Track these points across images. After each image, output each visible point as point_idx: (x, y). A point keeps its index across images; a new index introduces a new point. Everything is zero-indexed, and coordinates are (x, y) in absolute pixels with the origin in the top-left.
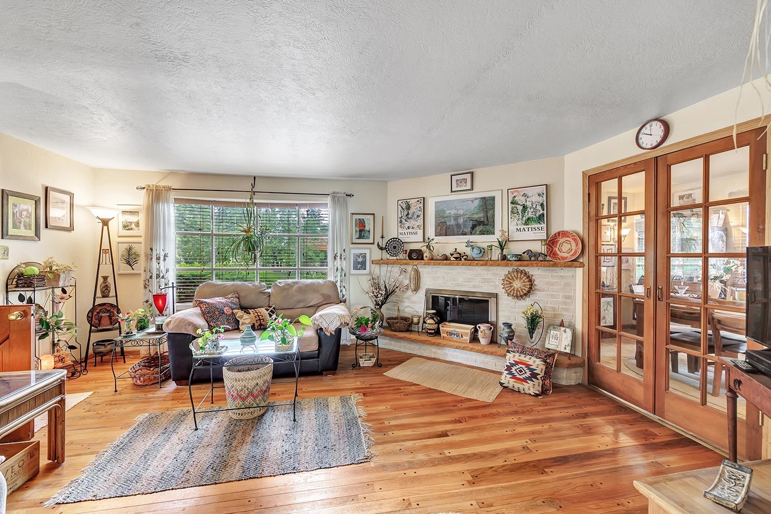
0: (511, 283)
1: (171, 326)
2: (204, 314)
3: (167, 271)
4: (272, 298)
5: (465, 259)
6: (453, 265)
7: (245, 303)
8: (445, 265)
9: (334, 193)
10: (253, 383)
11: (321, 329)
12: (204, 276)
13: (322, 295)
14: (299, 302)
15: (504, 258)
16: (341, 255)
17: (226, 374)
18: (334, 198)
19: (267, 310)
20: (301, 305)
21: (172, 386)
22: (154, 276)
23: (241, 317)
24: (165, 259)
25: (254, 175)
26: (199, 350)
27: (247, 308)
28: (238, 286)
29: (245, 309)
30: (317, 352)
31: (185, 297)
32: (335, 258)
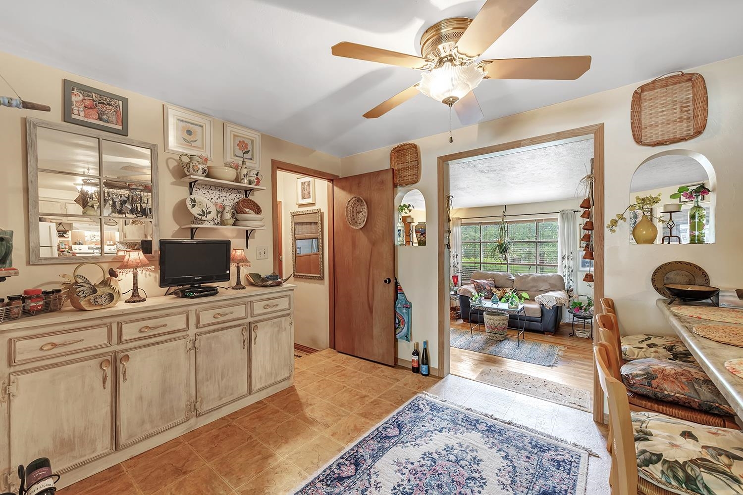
1: (461, 292)
2: (476, 288)
3: (458, 263)
4: (515, 283)
7: (498, 285)
9: (562, 211)
10: (498, 322)
11: (543, 304)
12: (476, 266)
13: (550, 284)
14: (532, 287)
16: (568, 257)
17: (486, 317)
18: (562, 215)
19: (511, 290)
20: (535, 289)
21: (461, 321)
22: (452, 266)
23: (495, 292)
24: (456, 257)
25: (505, 204)
26: (474, 303)
27: (499, 288)
28: (494, 274)
29: (497, 287)
30: (540, 319)
31: (465, 279)
32: (563, 258)
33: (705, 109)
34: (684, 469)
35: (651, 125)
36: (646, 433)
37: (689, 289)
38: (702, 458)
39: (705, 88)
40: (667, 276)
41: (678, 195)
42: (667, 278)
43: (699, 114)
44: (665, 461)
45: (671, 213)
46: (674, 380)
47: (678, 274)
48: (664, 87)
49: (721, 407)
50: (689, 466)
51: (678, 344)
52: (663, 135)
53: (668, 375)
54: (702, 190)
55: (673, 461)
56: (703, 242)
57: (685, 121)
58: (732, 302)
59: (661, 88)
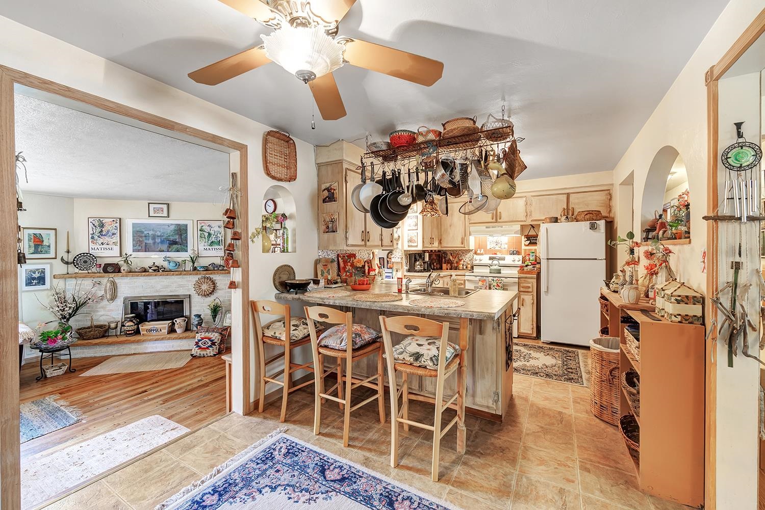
0: (200, 286)
5: (163, 271)
6: (151, 276)
8: (144, 276)
15: (195, 269)
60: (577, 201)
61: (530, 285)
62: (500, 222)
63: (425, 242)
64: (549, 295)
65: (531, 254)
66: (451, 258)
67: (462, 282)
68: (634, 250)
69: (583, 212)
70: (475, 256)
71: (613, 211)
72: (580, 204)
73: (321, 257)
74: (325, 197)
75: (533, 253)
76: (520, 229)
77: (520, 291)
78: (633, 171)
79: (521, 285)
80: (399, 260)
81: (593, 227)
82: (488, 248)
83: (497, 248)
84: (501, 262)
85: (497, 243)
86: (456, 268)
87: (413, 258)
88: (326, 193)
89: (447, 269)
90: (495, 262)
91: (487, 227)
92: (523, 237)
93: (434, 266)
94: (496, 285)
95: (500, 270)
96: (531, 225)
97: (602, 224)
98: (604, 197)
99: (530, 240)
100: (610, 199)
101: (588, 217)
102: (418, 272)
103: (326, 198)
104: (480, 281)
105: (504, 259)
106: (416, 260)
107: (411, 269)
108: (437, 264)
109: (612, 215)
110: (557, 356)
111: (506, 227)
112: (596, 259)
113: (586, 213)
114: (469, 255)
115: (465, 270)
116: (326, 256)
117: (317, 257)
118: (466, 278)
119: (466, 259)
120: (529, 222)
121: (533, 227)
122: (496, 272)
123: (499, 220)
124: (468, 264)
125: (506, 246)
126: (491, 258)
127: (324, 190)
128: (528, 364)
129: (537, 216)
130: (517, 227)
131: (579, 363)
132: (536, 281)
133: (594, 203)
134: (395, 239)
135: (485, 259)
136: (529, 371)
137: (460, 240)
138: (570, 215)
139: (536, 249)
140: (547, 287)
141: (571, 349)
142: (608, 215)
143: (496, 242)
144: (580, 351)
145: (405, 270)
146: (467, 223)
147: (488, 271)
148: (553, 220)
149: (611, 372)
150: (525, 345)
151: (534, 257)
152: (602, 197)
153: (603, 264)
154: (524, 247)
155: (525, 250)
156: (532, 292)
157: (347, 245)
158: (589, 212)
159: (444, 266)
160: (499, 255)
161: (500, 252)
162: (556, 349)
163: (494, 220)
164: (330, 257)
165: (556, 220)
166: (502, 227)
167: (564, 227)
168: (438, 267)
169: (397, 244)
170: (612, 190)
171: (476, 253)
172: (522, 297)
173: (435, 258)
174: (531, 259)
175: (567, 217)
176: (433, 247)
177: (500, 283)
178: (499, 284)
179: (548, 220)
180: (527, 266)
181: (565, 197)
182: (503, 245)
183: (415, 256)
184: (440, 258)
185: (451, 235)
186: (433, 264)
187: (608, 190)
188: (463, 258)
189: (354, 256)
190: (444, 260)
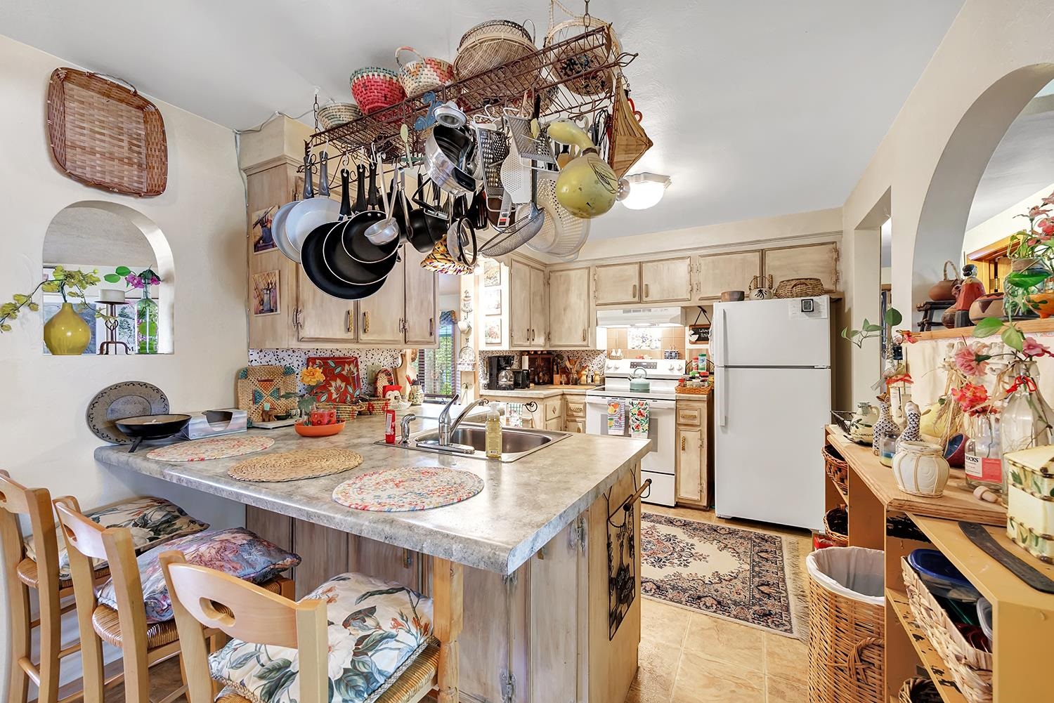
33: (164, 164)
34: (358, 673)
35: (83, 148)
36: (278, 669)
37: (153, 423)
38: (358, 641)
39: (164, 132)
40: (112, 406)
41: (116, 277)
42: (112, 410)
43: (156, 165)
44: (339, 681)
45: (112, 304)
46: (222, 563)
47: (127, 403)
48: (104, 94)
49: (277, 566)
50: (358, 662)
51: (149, 511)
52: (103, 172)
53: (212, 560)
54: (150, 277)
55: (344, 674)
56: (155, 353)
57: (136, 166)
58: (201, 430)
59: (99, 93)
60: (777, 263)
61: (696, 413)
62: (646, 302)
63: (515, 338)
64: (729, 432)
65: (699, 357)
66: (568, 364)
67: (581, 406)
68: (901, 348)
69: (789, 281)
70: (608, 361)
71: (842, 281)
72: (781, 268)
73: (254, 364)
74: (258, 238)
75: (703, 355)
76: (680, 313)
77: (680, 424)
78: (890, 187)
79: (681, 413)
80: (470, 369)
81: (808, 308)
82: (630, 347)
83: (644, 347)
84: (650, 372)
85: (644, 339)
86: (576, 382)
87: (496, 364)
88: (259, 231)
89: (561, 383)
90: (640, 371)
91: (625, 311)
92: (687, 328)
93: (539, 378)
94: (637, 413)
95: (648, 385)
96: (699, 307)
97: (823, 302)
98: (827, 256)
99: (699, 334)
100: (837, 259)
101: (797, 289)
102: (504, 389)
103: (258, 242)
104: (609, 405)
105: (654, 366)
106: (500, 369)
107: (493, 384)
108: (544, 375)
109: (840, 288)
110: (742, 550)
111: (656, 311)
112: (813, 367)
113: (794, 283)
114: (598, 359)
115: (589, 385)
116: (273, 362)
117: (245, 364)
118: (588, 399)
119: (594, 366)
120: (695, 302)
121: (704, 311)
122: (640, 389)
123: (645, 299)
124: (596, 375)
125: (659, 344)
126: (633, 365)
127: (256, 224)
128: (685, 572)
129: (708, 291)
130: (676, 311)
131: (783, 569)
132: (706, 405)
133: (809, 264)
134: (462, 332)
135: (624, 367)
136: (685, 591)
137: (580, 333)
138: (766, 287)
139: (707, 350)
140: (726, 418)
141: (768, 533)
142: (832, 287)
143: (643, 337)
144: (786, 538)
145: (481, 385)
146: (593, 305)
147: (628, 387)
148: (736, 296)
149: (860, 652)
150: (685, 525)
151: (705, 363)
152: (822, 255)
153: (826, 375)
154: (688, 346)
155: (691, 351)
156: (700, 426)
157: (300, 340)
158: (801, 282)
159: (557, 378)
160: (647, 360)
161: (650, 354)
162: (740, 534)
163: (636, 299)
164: (283, 363)
165: (741, 296)
166: (650, 311)
167: (755, 307)
168: (546, 378)
169: (467, 340)
170: (841, 241)
171: (609, 356)
172: (683, 434)
173: (542, 364)
174: (700, 366)
175: (761, 291)
176: (534, 346)
177: (645, 409)
178: (642, 411)
179: (727, 297)
180: (693, 378)
181: (757, 256)
182: (654, 342)
183: (499, 361)
184: (549, 363)
185: (566, 325)
186: (538, 374)
187: (833, 243)
188: (589, 364)
189: (354, 361)
190: (555, 367)
